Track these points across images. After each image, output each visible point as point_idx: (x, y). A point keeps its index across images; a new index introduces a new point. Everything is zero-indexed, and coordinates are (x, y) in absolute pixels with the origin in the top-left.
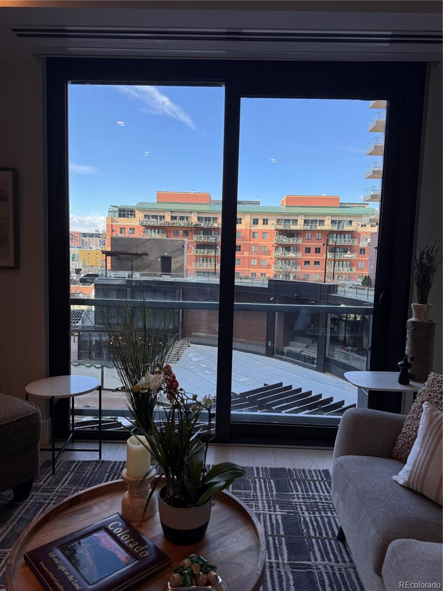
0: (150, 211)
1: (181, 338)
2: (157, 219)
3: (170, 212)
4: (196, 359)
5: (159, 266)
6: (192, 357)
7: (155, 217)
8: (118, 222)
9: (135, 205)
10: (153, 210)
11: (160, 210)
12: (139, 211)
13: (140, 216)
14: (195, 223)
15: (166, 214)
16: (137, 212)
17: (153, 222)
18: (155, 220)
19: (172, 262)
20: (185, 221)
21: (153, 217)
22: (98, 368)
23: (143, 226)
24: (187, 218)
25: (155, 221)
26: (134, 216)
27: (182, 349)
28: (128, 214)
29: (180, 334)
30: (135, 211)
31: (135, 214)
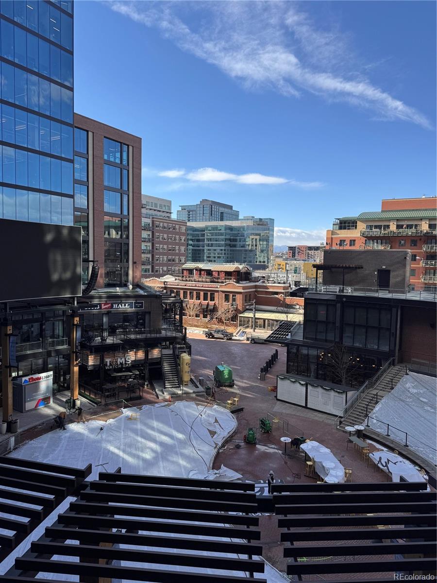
0: (374, 220)
1: (398, 363)
2: (380, 229)
3: (396, 221)
4: (415, 391)
5: (375, 280)
6: (410, 388)
7: (379, 227)
8: (338, 234)
9: (358, 216)
10: (376, 219)
11: (384, 219)
12: (361, 221)
13: (361, 227)
14: (425, 231)
15: (391, 224)
16: (359, 223)
17: (376, 232)
18: (378, 230)
19: (391, 276)
20: (414, 230)
21: (376, 227)
22: (302, 385)
23: (365, 237)
24: (416, 226)
25: (378, 232)
26: (356, 228)
27: (397, 376)
28: (349, 226)
29: (396, 358)
30: (356, 222)
31: (356, 226)
